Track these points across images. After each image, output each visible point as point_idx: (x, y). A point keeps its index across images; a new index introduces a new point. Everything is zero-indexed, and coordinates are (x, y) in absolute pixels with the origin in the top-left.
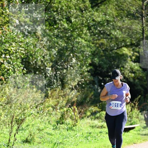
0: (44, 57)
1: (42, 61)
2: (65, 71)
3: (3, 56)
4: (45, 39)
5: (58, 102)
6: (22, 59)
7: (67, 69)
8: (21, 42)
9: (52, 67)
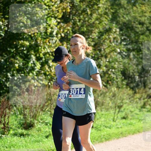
0: (134, 70)
1: (133, 73)
2: (146, 78)
3: (111, 70)
4: (135, 60)
5: (142, 96)
6: (121, 71)
7: (147, 77)
8: (121, 62)
9: (139, 76)
